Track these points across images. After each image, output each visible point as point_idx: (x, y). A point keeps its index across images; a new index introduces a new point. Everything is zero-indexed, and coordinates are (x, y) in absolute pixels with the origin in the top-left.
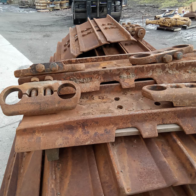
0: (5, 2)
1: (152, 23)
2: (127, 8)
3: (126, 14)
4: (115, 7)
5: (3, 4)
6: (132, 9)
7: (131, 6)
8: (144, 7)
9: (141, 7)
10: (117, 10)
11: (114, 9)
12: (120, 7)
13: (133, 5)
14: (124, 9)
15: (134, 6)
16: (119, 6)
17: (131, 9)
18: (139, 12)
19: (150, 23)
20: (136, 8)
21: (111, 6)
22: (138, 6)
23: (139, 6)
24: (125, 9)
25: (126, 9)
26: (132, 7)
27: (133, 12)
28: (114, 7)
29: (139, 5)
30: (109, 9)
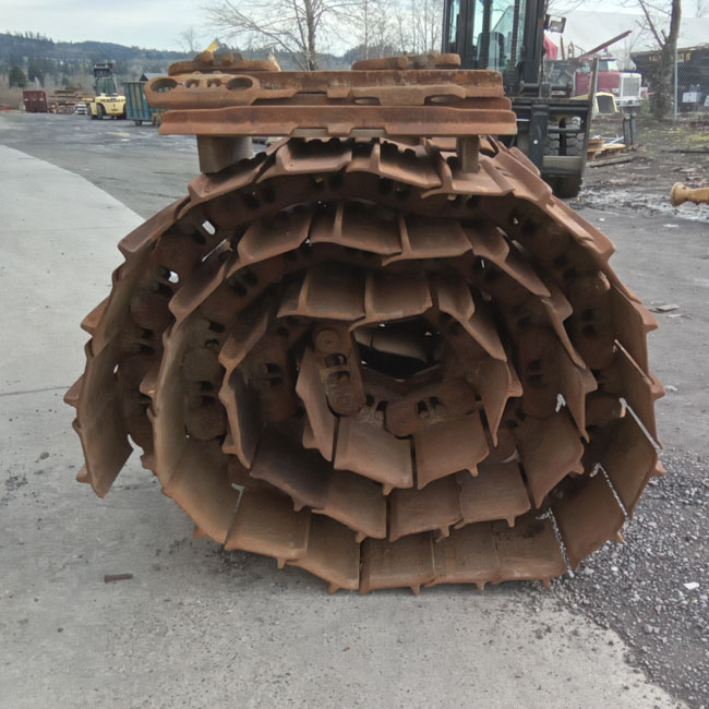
0: (147, 118)
1: (693, 197)
2: (630, 158)
3: (619, 177)
4: (563, 139)
5: (137, 125)
6: (651, 160)
7: (651, 152)
8: (702, 156)
9: (690, 157)
10: (568, 150)
11: (557, 144)
12: (581, 136)
13: (662, 147)
14: (620, 160)
15: (663, 151)
16: (577, 132)
17: (646, 161)
18: (677, 170)
19: (686, 199)
20: (667, 158)
21: (545, 132)
22: (676, 152)
23: (682, 152)
24: (625, 159)
25: (628, 161)
26: (651, 155)
27: (651, 171)
28: (558, 136)
29: (681, 148)
30: (536, 142)
